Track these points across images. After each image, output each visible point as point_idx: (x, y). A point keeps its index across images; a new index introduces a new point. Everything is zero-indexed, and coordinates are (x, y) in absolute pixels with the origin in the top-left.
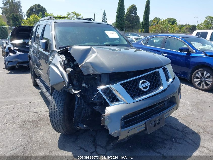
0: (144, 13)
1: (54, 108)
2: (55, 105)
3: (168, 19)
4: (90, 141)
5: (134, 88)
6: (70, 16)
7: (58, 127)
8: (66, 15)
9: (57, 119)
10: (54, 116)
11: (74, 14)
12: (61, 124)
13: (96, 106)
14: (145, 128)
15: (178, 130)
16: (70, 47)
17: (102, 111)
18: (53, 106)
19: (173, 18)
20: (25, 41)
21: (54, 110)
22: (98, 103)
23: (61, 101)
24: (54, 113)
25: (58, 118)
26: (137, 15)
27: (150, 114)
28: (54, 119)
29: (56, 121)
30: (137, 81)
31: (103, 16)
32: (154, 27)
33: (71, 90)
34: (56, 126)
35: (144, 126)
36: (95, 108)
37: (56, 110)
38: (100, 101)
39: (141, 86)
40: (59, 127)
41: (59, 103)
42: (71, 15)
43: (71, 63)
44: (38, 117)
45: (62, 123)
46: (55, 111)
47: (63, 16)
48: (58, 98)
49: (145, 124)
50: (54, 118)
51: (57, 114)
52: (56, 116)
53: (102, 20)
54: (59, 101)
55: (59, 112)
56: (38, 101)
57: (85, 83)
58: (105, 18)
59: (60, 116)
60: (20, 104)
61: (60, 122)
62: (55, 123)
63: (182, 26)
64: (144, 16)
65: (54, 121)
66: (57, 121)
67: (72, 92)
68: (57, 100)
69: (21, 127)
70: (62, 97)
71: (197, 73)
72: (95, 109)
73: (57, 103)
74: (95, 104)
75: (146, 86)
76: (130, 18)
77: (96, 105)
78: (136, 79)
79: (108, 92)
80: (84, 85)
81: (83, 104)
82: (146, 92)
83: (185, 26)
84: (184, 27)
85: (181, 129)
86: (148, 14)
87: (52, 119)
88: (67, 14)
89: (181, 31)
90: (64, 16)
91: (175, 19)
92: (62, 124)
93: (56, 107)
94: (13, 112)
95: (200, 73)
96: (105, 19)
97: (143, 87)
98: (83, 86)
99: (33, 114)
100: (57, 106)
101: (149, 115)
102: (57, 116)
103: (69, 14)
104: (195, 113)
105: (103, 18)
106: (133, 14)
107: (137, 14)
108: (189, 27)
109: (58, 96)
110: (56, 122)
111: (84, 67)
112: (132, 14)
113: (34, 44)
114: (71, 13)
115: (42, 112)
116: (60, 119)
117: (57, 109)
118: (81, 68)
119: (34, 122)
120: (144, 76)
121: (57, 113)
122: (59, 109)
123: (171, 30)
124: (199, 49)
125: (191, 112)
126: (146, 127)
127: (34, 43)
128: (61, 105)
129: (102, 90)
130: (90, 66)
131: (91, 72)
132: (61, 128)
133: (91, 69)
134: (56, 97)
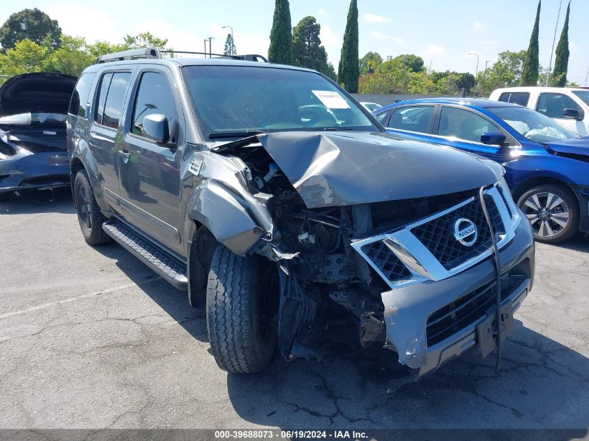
0: (343, 41)
1: (224, 301)
2: (224, 294)
3: (400, 56)
4: (315, 387)
5: (443, 240)
6: (133, 45)
7: (232, 353)
8: (124, 43)
9: (232, 332)
10: (224, 324)
11: (147, 39)
12: (243, 344)
13: (335, 293)
14: (474, 342)
15: (524, 344)
16: (264, 134)
17: (355, 305)
18: (220, 297)
19: (413, 56)
20: (39, 118)
21: (224, 308)
22: (340, 283)
23: (243, 283)
25: (236, 328)
26: (320, 46)
27: (478, 306)
28: (225, 331)
29: (230, 336)
30: (447, 222)
31: (226, 46)
32: (372, 80)
33: (273, 250)
34: (226, 351)
35: (473, 336)
36: (336, 296)
37: (228, 307)
38: (346, 278)
39: (460, 234)
40: (236, 354)
41: (237, 287)
42: (138, 42)
43: (257, 179)
44: (143, 331)
45: (246, 341)
46: (225, 311)
47: (113, 46)
48: (232, 273)
49: (476, 330)
50: (223, 329)
51: (234, 317)
52: (228, 325)
54: (237, 283)
55: (238, 311)
56: (122, 287)
57: (306, 230)
58: (232, 51)
59: (241, 321)
60: (72, 299)
61: (241, 340)
62: (224, 345)
63: (438, 77)
64: (344, 48)
65: (222, 339)
66: (233, 338)
67: (275, 256)
68: (230, 279)
69: (104, 362)
70: (243, 271)
71: (529, 198)
72: (335, 299)
73: (229, 287)
74: (333, 287)
75: (469, 234)
76: (301, 53)
77: (337, 290)
78: (444, 217)
79: (380, 251)
80: (303, 237)
81: (297, 293)
82: (470, 248)
83: (445, 75)
84: (443, 80)
85: (530, 343)
86: (354, 42)
87: (217, 333)
88: (127, 38)
89: (437, 90)
90: (116, 46)
91: (420, 59)
92: (245, 344)
93: (229, 300)
94: (62, 320)
95: (535, 198)
97: (464, 237)
98: (302, 240)
99: (124, 325)
100: (231, 296)
101: (477, 309)
102: (232, 324)
103: (131, 40)
104: (548, 300)
106: (309, 42)
107: (320, 42)
108: (457, 78)
109: (231, 268)
110: (228, 340)
111: (309, 188)
112: (307, 43)
113: (95, 125)
114: (139, 38)
115: (147, 318)
116: (241, 330)
117: (231, 303)
118: (299, 191)
119: (137, 346)
120: (461, 209)
121: (232, 316)
122: (239, 305)
123: (414, 87)
124: (529, 136)
125: (536, 297)
126: (477, 339)
127: (95, 123)
128: (243, 292)
129: (364, 248)
130: (325, 184)
131: (328, 201)
132: (241, 355)
133: (328, 192)
134: (225, 271)
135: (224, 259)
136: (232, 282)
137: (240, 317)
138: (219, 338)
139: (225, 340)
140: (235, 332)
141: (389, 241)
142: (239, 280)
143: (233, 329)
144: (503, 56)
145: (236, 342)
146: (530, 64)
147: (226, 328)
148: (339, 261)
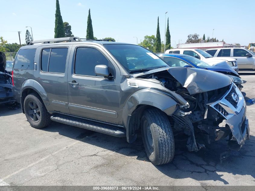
1: (163, 135)
2: (163, 132)
9: (168, 147)
13: (199, 125)
18: (161, 133)
23: (168, 127)
24: (164, 141)
25: (169, 145)
36: (200, 127)
37: (165, 137)
39: (235, 98)
40: (168, 156)
41: (167, 129)
45: (173, 150)
46: (165, 139)
48: (163, 124)
50: (164, 146)
52: (166, 144)
53: (26, 41)
55: (169, 138)
58: (30, 38)
59: (171, 142)
70: (166, 122)
73: (164, 129)
93: (165, 134)
96: (30, 40)
100: (166, 132)
102: (168, 144)
105: (27, 38)
109: (161, 122)
111: (190, 87)
112: (66, 34)
116: (171, 146)
117: (166, 135)
121: (167, 140)
122: (169, 136)
128: (169, 130)
129: (214, 106)
130: (195, 85)
131: (197, 91)
132: (170, 156)
133: (197, 88)
134: (159, 123)
135: (156, 119)
136: (164, 127)
137: (171, 140)
138: (163, 150)
139: (165, 150)
140: (169, 147)
141: (220, 103)
142: (166, 126)
143: (168, 145)
144: (146, 37)
145: (169, 150)
146: (158, 40)
147: (166, 145)
148: (198, 113)
